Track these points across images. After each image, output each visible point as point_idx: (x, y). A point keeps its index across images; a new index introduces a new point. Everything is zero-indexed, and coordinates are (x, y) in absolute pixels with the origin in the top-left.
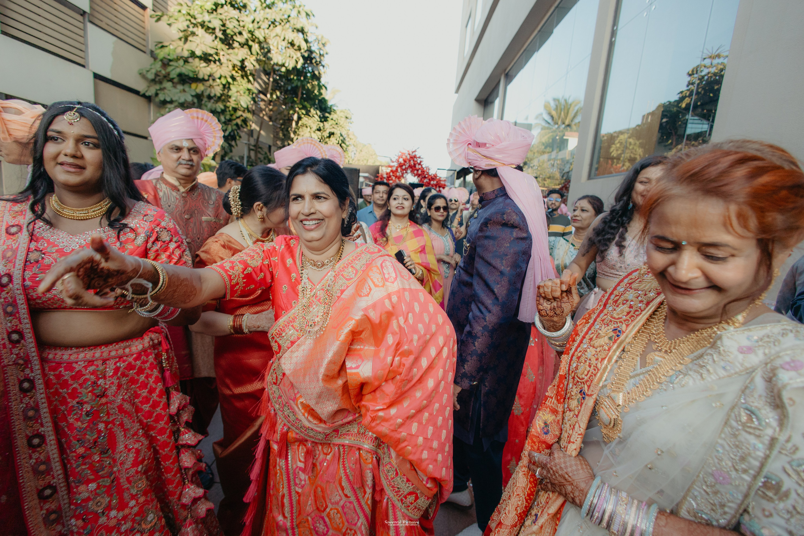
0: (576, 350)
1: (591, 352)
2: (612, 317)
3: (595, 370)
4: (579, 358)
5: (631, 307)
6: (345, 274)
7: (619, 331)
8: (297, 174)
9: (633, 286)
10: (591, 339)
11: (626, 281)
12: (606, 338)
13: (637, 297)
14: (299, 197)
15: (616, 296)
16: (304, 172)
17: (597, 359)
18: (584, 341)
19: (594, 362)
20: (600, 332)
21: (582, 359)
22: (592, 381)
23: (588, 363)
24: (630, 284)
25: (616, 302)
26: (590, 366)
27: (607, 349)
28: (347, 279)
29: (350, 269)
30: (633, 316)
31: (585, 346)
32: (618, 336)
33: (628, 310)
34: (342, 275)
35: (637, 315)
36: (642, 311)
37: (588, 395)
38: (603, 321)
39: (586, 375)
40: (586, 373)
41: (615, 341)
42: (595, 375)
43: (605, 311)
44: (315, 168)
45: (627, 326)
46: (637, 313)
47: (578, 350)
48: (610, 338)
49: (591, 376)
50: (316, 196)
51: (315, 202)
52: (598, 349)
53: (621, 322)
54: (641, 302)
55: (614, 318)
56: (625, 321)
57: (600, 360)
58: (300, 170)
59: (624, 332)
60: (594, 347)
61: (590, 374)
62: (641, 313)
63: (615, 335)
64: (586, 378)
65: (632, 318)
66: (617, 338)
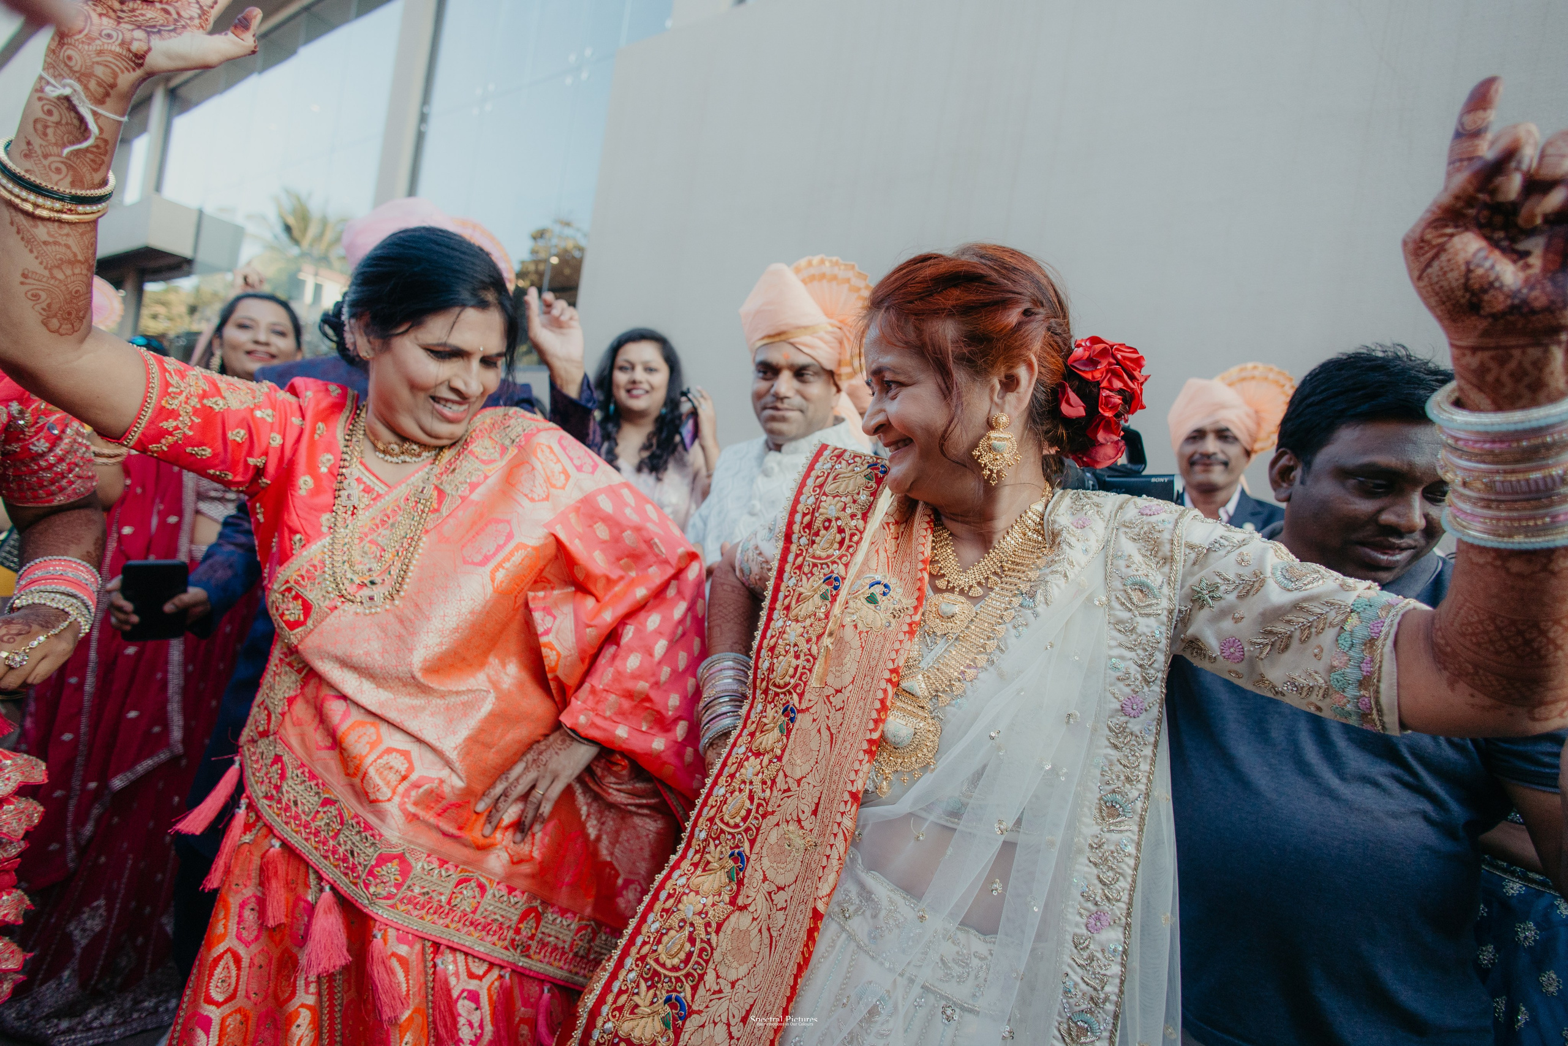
0: (763, 637)
1: (794, 632)
2: (814, 557)
3: (808, 661)
4: (772, 649)
5: (841, 530)
7: (836, 579)
9: (827, 489)
10: (788, 608)
11: (810, 482)
12: (817, 598)
13: (844, 509)
15: (804, 515)
17: (809, 641)
18: (775, 616)
19: (804, 646)
20: (801, 590)
21: (780, 649)
22: (805, 684)
23: (792, 653)
24: (821, 486)
25: (809, 526)
26: (797, 657)
27: (823, 616)
30: (849, 547)
31: (780, 623)
32: (836, 588)
33: (839, 537)
35: (857, 543)
36: (861, 533)
37: (799, 711)
38: (800, 567)
39: (793, 677)
40: (791, 671)
41: (834, 599)
42: (810, 670)
43: (794, 548)
45: (846, 565)
46: (855, 538)
47: (768, 635)
48: (824, 597)
49: (802, 674)
52: (808, 622)
53: (834, 562)
54: (853, 516)
55: (820, 558)
56: (840, 558)
57: (814, 639)
59: (844, 579)
60: (797, 621)
61: (800, 670)
62: (861, 538)
63: (829, 588)
64: (792, 681)
65: (851, 550)
66: (834, 592)
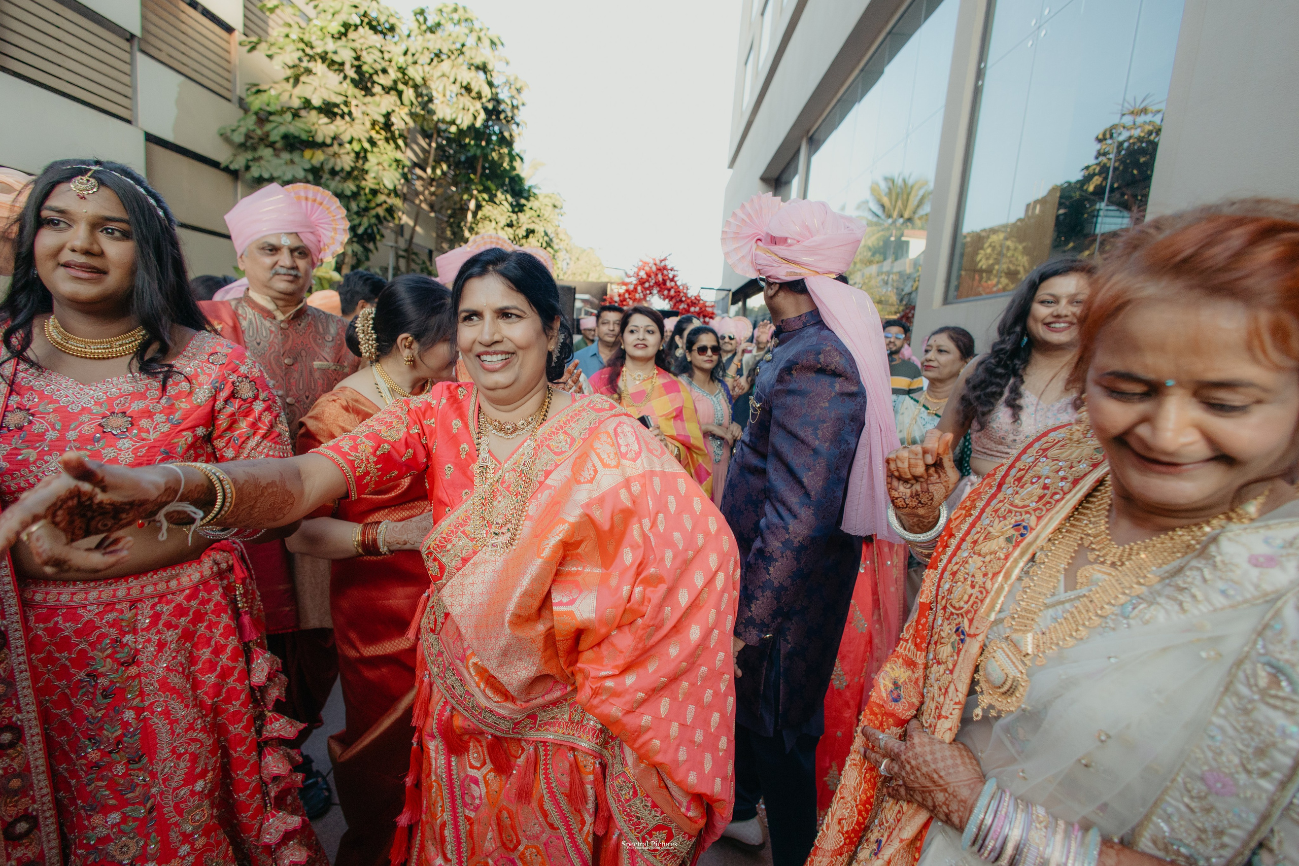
0: (949, 561)
1: (975, 563)
2: (1011, 505)
3: (981, 592)
4: (954, 574)
5: (1045, 487)
6: (553, 444)
7: (1025, 528)
8: (471, 276)
9: (1050, 453)
10: (975, 542)
11: (1037, 446)
12: (1002, 539)
13: (1058, 472)
14: (474, 315)
15: (1020, 470)
16: (483, 272)
17: (985, 575)
18: (964, 546)
19: (979, 579)
20: (991, 529)
21: (960, 576)
22: (976, 611)
23: (969, 582)
24: (1045, 450)
25: (1019, 479)
26: (973, 587)
27: (1002, 556)
28: (555, 453)
29: (562, 437)
30: (1049, 503)
31: (966, 554)
32: (1022, 535)
33: (1040, 492)
34: (548, 446)
35: (1057, 501)
36: (1065, 494)
37: (969, 635)
38: (996, 511)
39: (967, 602)
40: (966, 598)
41: (1018, 544)
42: (982, 601)
43: (1000, 496)
44: (501, 266)
45: (1039, 518)
46: (1057, 497)
47: (954, 561)
48: (1009, 540)
49: (975, 603)
50: (504, 314)
51: (503, 324)
52: (988, 558)
53: (1027, 512)
54: (1063, 479)
55: (1016, 507)
56: (1035, 510)
57: (990, 575)
58: (476, 269)
59: (1032, 529)
60: (980, 555)
61: (973, 599)
62: (1063, 498)
63: (1016, 533)
64: (966, 607)
65: (1048, 506)
66: (1020, 538)
